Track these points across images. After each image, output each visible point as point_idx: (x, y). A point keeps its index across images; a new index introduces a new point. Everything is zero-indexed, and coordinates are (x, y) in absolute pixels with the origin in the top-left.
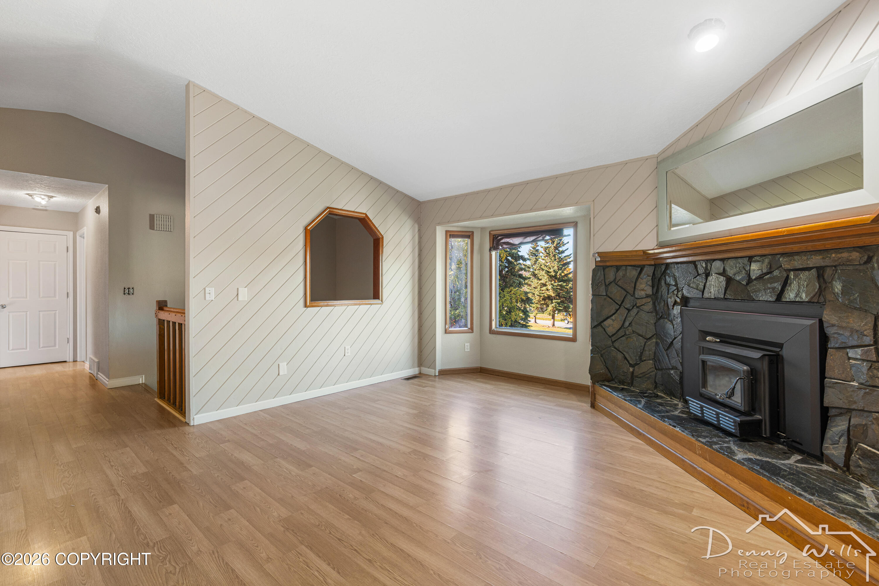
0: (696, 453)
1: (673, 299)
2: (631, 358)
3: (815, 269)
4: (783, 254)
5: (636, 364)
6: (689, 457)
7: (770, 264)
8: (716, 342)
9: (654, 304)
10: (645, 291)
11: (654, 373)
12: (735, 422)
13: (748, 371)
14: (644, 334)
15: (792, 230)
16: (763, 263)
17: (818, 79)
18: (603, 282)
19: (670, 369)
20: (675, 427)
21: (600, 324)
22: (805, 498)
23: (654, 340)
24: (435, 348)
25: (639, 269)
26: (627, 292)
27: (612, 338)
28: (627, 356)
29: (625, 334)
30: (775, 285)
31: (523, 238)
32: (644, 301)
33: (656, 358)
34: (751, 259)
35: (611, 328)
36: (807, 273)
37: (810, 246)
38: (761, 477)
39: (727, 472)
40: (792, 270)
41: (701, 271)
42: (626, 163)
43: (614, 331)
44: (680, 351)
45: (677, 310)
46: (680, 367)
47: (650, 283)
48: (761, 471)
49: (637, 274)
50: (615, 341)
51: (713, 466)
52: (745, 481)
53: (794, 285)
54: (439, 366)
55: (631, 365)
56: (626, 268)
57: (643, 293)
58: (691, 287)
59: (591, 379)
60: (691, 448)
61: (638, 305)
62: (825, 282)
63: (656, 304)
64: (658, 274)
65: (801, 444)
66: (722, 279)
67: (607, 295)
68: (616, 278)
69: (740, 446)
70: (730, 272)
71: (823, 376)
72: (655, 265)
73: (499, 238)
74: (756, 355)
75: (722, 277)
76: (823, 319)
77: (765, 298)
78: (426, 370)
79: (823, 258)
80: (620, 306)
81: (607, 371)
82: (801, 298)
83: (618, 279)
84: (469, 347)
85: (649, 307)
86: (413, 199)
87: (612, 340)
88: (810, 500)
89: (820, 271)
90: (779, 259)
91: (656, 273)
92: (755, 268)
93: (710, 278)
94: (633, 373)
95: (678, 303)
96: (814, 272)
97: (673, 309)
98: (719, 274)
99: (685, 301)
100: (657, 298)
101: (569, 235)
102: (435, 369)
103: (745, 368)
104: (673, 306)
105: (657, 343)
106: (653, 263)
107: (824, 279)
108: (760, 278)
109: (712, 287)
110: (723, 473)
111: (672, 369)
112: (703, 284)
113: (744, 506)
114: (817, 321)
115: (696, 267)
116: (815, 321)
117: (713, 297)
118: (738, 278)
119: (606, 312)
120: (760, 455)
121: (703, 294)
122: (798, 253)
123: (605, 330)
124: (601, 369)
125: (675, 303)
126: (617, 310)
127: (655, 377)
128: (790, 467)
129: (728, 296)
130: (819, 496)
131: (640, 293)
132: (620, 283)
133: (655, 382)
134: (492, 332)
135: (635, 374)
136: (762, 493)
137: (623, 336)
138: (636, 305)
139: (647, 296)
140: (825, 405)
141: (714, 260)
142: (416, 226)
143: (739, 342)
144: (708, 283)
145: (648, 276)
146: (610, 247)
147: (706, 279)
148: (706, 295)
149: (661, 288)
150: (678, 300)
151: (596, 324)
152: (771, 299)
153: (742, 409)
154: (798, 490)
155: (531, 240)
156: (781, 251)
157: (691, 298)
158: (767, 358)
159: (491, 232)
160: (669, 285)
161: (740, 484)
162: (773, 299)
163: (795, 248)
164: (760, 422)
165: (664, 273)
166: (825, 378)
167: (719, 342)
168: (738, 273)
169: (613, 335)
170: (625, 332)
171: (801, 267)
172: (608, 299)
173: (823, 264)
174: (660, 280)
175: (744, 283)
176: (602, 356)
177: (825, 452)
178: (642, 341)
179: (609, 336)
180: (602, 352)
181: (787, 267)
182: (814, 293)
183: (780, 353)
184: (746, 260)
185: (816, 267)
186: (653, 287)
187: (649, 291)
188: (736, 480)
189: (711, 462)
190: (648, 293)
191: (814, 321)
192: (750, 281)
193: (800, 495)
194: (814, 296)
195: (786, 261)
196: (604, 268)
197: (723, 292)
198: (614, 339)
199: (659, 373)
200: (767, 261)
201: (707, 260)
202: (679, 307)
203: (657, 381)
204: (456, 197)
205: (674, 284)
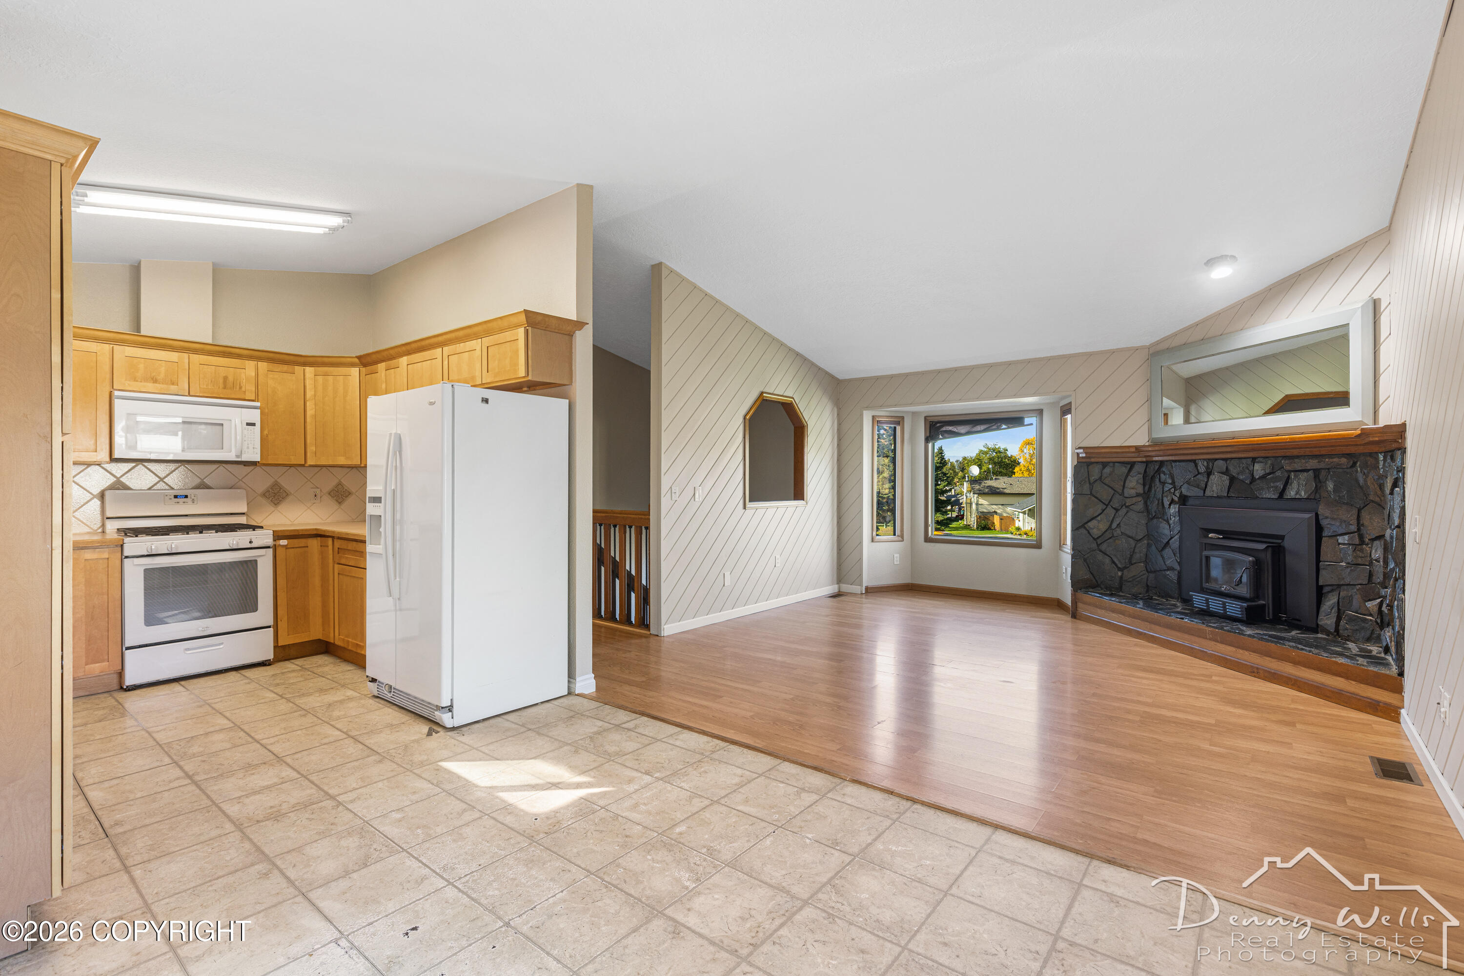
0: (1206, 638)
1: (1169, 498)
2: (1120, 561)
3: (1312, 471)
4: (1285, 457)
5: (1125, 568)
6: (1197, 643)
7: (1273, 465)
8: (1219, 538)
9: (1146, 503)
10: (1136, 489)
11: (1146, 576)
12: (1241, 607)
13: (1253, 562)
14: (1134, 536)
15: (1293, 438)
16: (1266, 464)
17: (1313, 311)
18: (1087, 480)
19: (1165, 570)
20: (1183, 619)
21: (1083, 526)
22: (1306, 650)
23: (1145, 542)
24: (861, 559)
25: (1129, 466)
26: (1115, 491)
27: (1098, 540)
28: (1115, 560)
29: (1113, 536)
30: (1278, 484)
31: (971, 426)
32: (1134, 500)
33: (1147, 560)
34: (1254, 460)
35: (1095, 530)
36: (1305, 474)
37: (1308, 452)
38: (1270, 643)
39: (1238, 647)
40: (1293, 471)
41: (1202, 469)
42: (1113, 352)
43: (1100, 533)
44: (1178, 551)
45: (1174, 509)
46: (1178, 567)
47: (1141, 481)
48: (1270, 639)
49: (1127, 472)
50: (1101, 544)
51: (1224, 646)
52: (1255, 651)
53: (1295, 485)
54: (865, 584)
55: (1119, 569)
56: (1114, 465)
57: (1133, 492)
58: (1192, 486)
59: (1072, 587)
60: (1201, 635)
61: (1127, 505)
62: (1320, 482)
63: (1149, 503)
64: (1151, 472)
65: (1300, 621)
66: (1225, 478)
67: (1091, 494)
68: (1101, 476)
69: (1247, 627)
70: (1234, 472)
71: (1318, 561)
72: (1147, 463)
73: (938, 425)
74: (1262, 546)
75: (1226, 476)
76: (1319, 513)
77: (1268, 496)
78: (846, 588)
79: (1319, 462)
80: (1107, 505)
81: (1091, 576)
82: (1301, 495)
83: (1104, 475)
84: (898, 558)
85: (1140, 506)
86: (833, 377)
87: (1097, 543)
88: (1310, 651)
89: (1317, 472)
90: (1281, 461)
91: (1147, 470)
92: (1258, 469)
93: (1212, 477)
94: (1121, 577)
95: (1175, 501)
96: (1311, 473)
97: (1169, 507)
98: (1222, 473)
99: (1183, 500)
100: (1148, 498)
101: (1031, 424)
102: (861, 585)
103: (1251, 559)
104: (1170, 505)
105: (1148, 544)
106: (1144, 460)
107: (1319, 478)
108: (1263, 477)
109: (1215, 485)
110: (1234, 649)
111: (1168, 570)
112: (1205, 483)
113: (1254, 672)
114: (1313, 514)
115: (1196, 466)
116: (1313, 515)
117: (1215, 495)
118: (1241, 477)
119: (1090, 513)
120: (1266, 631)
121: (1204, 493)
122: (1298, 457)
123: (1089, 532)
124: (1085, 575)
125: (1172, 502)
126: (1103, 511)
127: (1147, 580)
128: (1293, 636)
129: (1231, 494)
130: (1315, 648)
131: (1128, 492)
132: (1107, 481)
133: (1147, 586)
134: (928, 540)
135: (1125, 578)
136: (1270, 656)
137: (1110, 538)
138: (1125, 504)
139: (1138, 495)
140: (1321, 583)
141: (1216, 460)
142: (836, 410)
143: (1242, 537)
144: (1210, 482)
145: (1139, 473)
146: (1094, 442)
147: (1208, 478)
148: (1208, 493)
149: (1154, 486)
150: (1176, 499)
151: (1078, 526)
152: (1273, 497)
153: (1248, 596)
154: (1300, 646)
155: (982, 429)
156: (1283, 454)
157: (1190, 497)
158: (1270, 548)
159: (927, 418)
160: (1163, 483)
161: (1250, 654)
162: (1276, 496)
163: (1296, 452)
164: (1264, 605)
165: (1158, 471)
166: (1321, 562)
167: (1221, 538)
168: (1242, 472)
169: (1098, 538)
170: (1113, 534)
171: (1300, 469)
172: (1093, 498)
173: (1319, 467)
174: (1153, 478)
175: (1248, 481)
176: (1085, 560)
177: (1320, 623)
178: (1132, 542)
179: (1093, 538)
180: (1086, 556)
181: (1288, 468)
182: (1312, 491)
183: (1282, 544)
184: (1249, 461)
185: (1313, 470)
186: (1144, 485)
187: (1140, 490)
188: (1247, 653)
189: (1222, 643)
190: (1138, 492)
191: (1311, 515)
192: (1253, 480)
193: (1302, 649)
194: (1312, 493)
195: (1287, 464)
196: (1089, 464)
197: (1227, 490)
198: (1099, 541)
199: (1152, 576)
200: (1269, 462)
201: (1209, 459)
202: (1177, 506)
203: (1149, 584)
204: (892, 377)
205: (1170, 482)
